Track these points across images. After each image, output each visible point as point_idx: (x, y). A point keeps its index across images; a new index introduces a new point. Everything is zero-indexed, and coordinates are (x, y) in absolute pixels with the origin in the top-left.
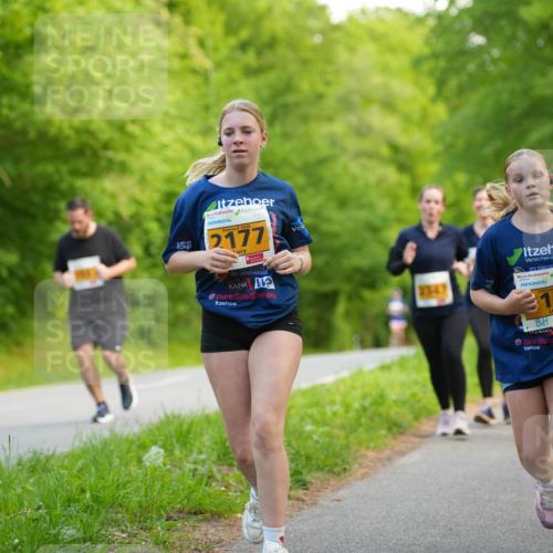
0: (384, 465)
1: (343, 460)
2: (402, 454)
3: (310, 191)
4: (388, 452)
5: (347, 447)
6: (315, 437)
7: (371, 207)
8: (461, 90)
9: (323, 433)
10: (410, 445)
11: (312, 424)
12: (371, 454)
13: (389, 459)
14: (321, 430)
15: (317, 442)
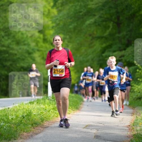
0: (30, 138)
1: (14, 136)
2: (37, 134)
3: (6, 38)
4: (31, 133)
5: (16, 131)
6: (5, 127)
7: (28, 45)
8: (62, 4)
9: (7, 126)
10: (39, 131)
11: (3, 123)
12: (25, 134)
13: (32, 136)
14: (7, 125)
15: (5, 129)
